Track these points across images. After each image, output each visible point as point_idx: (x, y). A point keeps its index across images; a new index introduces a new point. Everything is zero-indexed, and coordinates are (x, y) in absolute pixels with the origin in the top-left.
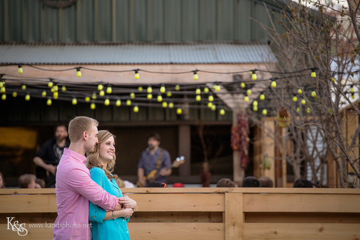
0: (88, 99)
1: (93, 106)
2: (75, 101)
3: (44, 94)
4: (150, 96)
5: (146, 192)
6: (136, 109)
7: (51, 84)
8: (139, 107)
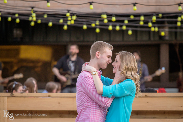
0: (93, 25)
1: (98, 30)
2: (85, 27)
3: (61, 21)
4: (142, 23)
5: (145, 96)
6: (130, 32)
7: (68, 14)
8: (132, 31)
